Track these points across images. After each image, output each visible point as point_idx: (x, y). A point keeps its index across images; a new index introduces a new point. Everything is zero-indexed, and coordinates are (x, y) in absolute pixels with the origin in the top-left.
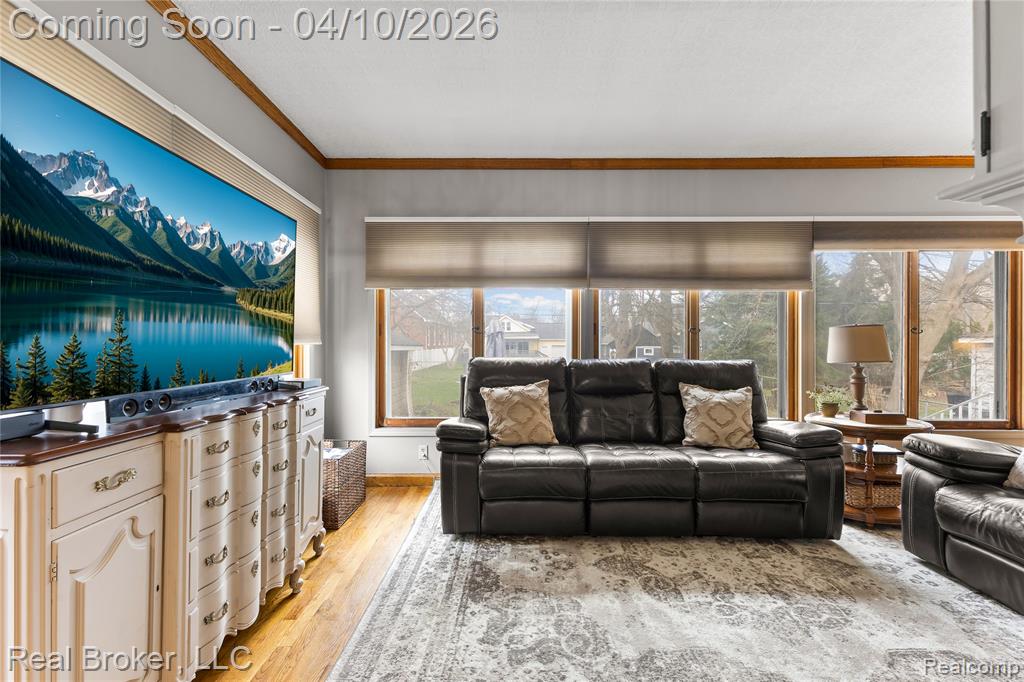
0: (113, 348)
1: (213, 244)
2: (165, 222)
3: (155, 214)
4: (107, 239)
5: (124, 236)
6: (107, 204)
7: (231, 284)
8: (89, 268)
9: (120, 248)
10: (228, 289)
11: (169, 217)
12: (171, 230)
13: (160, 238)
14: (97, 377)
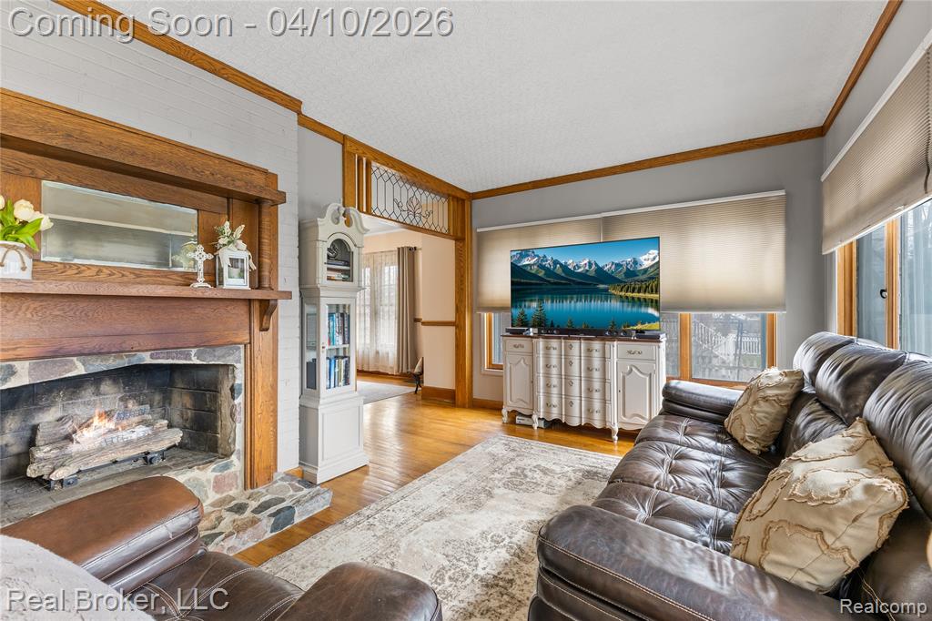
0: (537, 313)
1: (590, 267)
2: (561, 265)
3: (556, 262)
4: (535, 276)
5: (542, 274)
6: (534, 264)
7: (603, 283)
8: (525, 287)
9: (540, 278)
10: (602, 286)
11: (563, 262)
12: (564, 267)
13: (559, 270)
14: (531, 323)
